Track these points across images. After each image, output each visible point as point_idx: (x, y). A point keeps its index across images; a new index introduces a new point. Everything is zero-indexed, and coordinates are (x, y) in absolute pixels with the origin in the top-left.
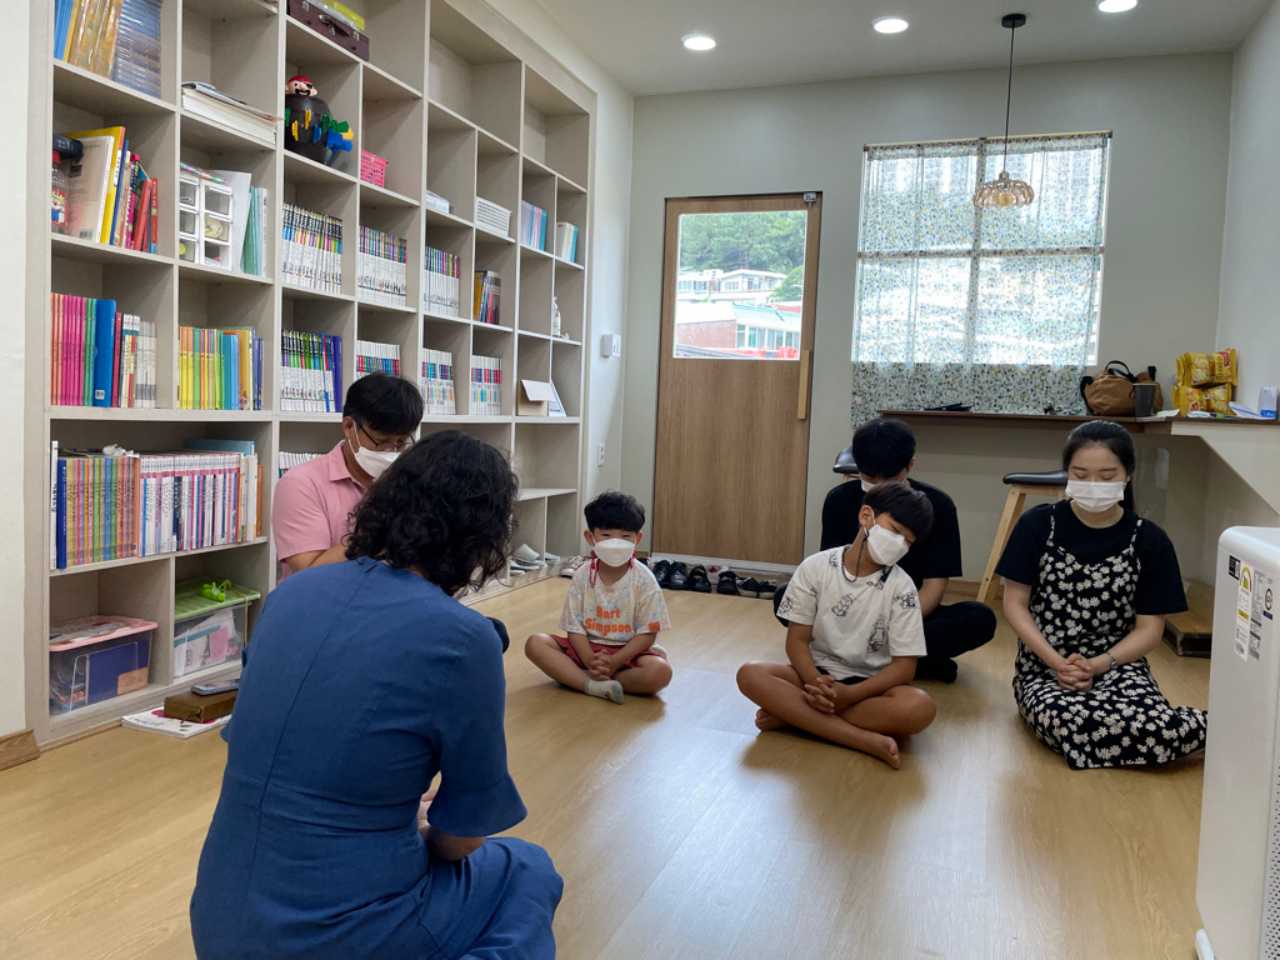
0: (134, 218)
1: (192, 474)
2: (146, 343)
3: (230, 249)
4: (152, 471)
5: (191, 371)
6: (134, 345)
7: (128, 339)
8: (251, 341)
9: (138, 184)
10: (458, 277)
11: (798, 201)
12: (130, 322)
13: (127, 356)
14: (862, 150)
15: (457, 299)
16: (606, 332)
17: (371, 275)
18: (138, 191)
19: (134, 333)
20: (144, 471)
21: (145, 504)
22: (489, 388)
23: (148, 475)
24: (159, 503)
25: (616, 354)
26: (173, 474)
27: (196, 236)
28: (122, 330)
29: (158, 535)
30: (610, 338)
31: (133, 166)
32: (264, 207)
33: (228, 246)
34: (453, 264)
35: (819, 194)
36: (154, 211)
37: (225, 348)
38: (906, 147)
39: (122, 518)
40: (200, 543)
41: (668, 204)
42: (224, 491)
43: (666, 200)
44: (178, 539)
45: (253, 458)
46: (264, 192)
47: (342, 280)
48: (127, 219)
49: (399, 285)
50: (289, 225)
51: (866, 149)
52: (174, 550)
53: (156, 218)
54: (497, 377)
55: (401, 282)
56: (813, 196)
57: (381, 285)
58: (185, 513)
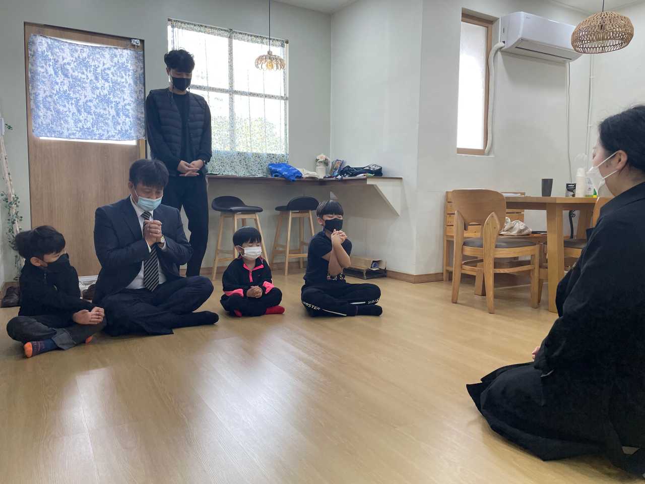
11: (128, 42)
14: (167, 20)
35: (142, 41)
38: (192, 24)
41: (26, 26)
43: (25, 23)
51: (169, 20)
56: (138, 41)
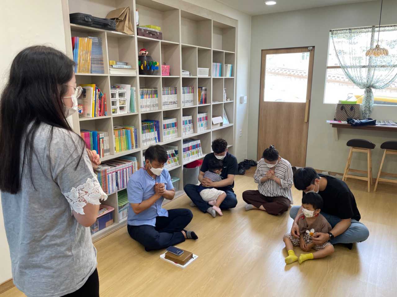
0: (100, 107)
1: (120, 170)
2: (106, 139)
3: (126, 107)
4: (110, 172)
5: (118, 142)
6: (103, 141)
7: (101, 140)
8: (133, 131)
9: (100, 97)
10: (193, 93)
11: (306, 49)
12: (101, 135)
13: (101, 144)
14: (329, 31)
15: (193, 99)
16: (242, 95)
17: (166, 101)
18: (101, 99)
19: (103, 138)
20: (108, 173)
21: (109, 181)
22: (204, 122)
23: (109, 173)
24: (112, 180)
25: (245, 101)
26: (115, 171)
27: (117, 106)
28: (99, 138)
29: (113, 188)
30: (243, 97)
31: (99, 93)
32: (135, 92)
33: (125, 106)
34: (191, 90)
35: (314, 47)
36: (105, 103)
37: (127, 134)
39: (103, 185)
40: (123, 187)
41: (263, 52)
42: (129, 172)
43: (262, 50)
44: (118, 187)
45: (136, 162)
46: (134, 88)
47: (158, 105)
48: (98, 107)
49: (175, 101)
50: (142, 95)
51: (331, 31)
52: (117, 190)
53: (106, 104)
54: (206, 118)
55: (175, 100)
56: (311, 48)
57: (170, 103)
58: (119, 180)
